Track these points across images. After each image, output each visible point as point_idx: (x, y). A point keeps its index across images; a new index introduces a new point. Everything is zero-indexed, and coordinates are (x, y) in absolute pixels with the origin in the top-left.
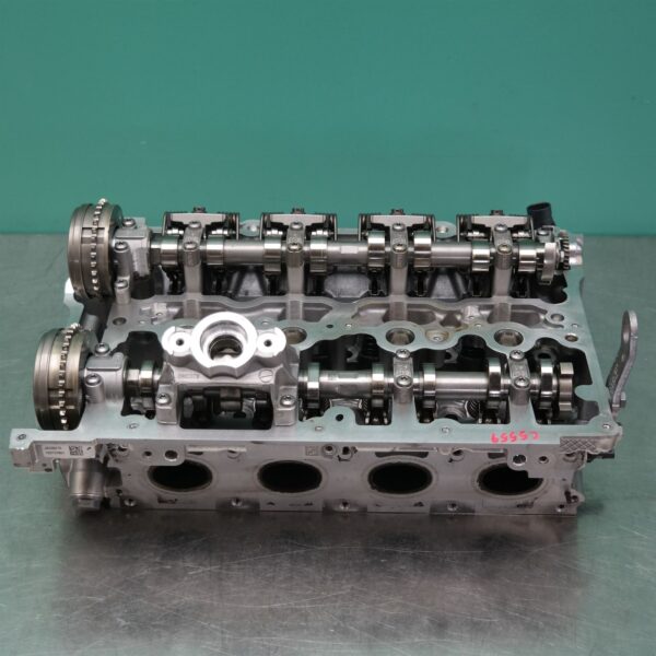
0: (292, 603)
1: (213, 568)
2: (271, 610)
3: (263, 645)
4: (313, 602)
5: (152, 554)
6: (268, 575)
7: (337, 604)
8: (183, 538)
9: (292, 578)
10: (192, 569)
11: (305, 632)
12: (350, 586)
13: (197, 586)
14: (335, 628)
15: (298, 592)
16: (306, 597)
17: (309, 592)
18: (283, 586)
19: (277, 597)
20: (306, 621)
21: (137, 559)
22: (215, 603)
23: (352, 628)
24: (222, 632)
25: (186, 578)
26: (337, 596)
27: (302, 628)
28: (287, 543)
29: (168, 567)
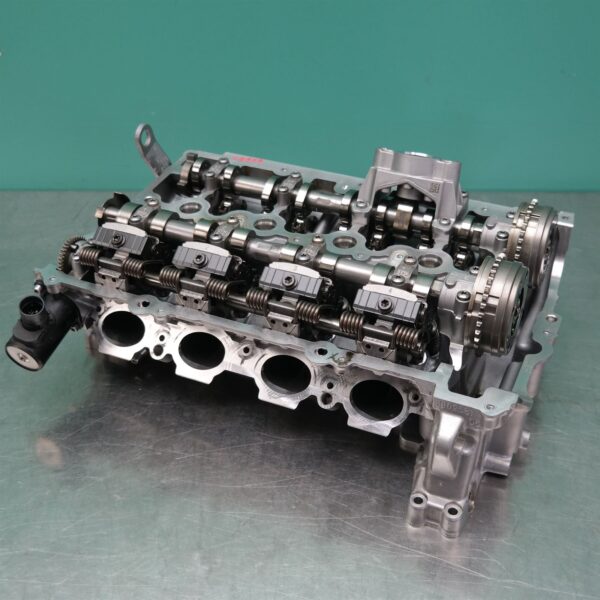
0: (261, 484)
1: (197, 454)
2: (243, 489)
3: (235, 518)
4: (280, 483)
5: (146, 443)
6: (243, 461)
7: (300, 486)
8: (172, 430)
9: (262, 464)
10: (180, 455)
11: (271, 507)
12: (311, 471)
13: (183, 469)
14: (296, 504)
15: (267, 475)
16: (273, 479)
17: (276, 476)
18: (255, 470)
19: (249, 479)
20: (272, 498)
21: (133, 447)
22: (197, 483)
23: (310, 505)
24: (201, 507)
25: (173, 463)
26: (299, 480)
27: (269, 504)
28: (259, 435)
29: (160, 454)
